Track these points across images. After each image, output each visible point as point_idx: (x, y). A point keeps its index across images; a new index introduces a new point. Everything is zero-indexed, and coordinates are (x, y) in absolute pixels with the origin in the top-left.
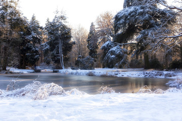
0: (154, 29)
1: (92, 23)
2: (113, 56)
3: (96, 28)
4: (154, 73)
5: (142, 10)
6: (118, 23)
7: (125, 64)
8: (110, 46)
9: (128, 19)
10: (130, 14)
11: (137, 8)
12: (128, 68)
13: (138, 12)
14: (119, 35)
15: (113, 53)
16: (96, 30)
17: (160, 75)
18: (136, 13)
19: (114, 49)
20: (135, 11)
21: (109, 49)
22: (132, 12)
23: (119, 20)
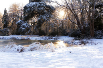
0: (46, 15)
1: (5, 9)
2: (24, 28)
3: (8, 12)
4: (48, 37)
5: (40, 5)
6: (27, 10)
7: (31, 33)
9: (32, 9)
10: (33, 6)
11: (37, 3)
12: (33, 35)
13: (37, 5)
14: (26, 17)
15: (24, 27)
16: (8, 13)
17: (51, 39)
18: (36, 6)
19: (24, 24)
20: (36, 5)
21: (21, 24)
22: (34, 5)
23: (27, 8)
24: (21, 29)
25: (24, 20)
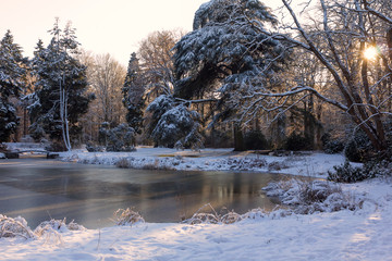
0: (251, 74)
1: (133, 55)
2: (171, 126)
4: (249, 161)
5: (228, 36)
6: (183, 58)
8: (166, 105)
9: (202, 52)
10: (205, 42)
11: (220, 30)
13: (221, 38)
14: (184, 83)
15: (170, 119)
16: (141, 68)
17: (260, 166)
18: (217, 40)
19: (174, 111)
20: (216, 37)
21: (164, 111)
22: (210, 38)
23: (185, 52)
24: (162, 129)
25: (175, 96)
